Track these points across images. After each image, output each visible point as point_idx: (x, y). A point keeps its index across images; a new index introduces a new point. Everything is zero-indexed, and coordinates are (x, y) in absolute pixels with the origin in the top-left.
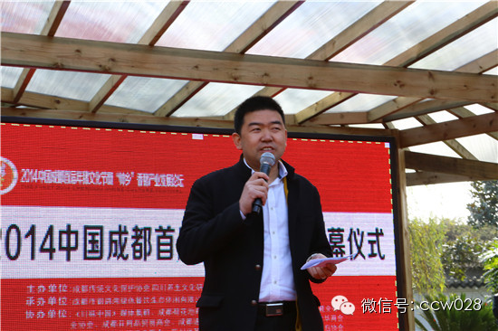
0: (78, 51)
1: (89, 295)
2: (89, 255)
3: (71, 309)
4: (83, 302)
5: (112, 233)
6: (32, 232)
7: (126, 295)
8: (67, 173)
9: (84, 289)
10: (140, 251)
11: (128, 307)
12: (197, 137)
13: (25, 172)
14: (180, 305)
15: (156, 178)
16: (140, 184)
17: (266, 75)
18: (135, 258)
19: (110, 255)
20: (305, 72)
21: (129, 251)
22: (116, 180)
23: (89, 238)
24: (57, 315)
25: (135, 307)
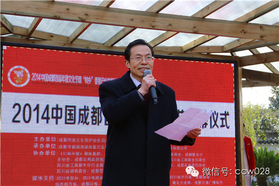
0: (68, 9)
1: (68, 143)
2: (68, 122)
3: (58, 151)
4: (65, 147)
5: (80, 110)
6: (37, 108)
7: (88, 144)
8: (57, 76)
9: (65, 140)
10: (96, 120)
11: (88, 150)
13: (34, 75)
16: (96, 84)
17: (170, 25)
18: (93, 124)
19: (79, 122)
20: (192, 24)
21: (89, 120)
22: (83, 80)
23: (68, 112)
24: (50, 154)
25: (92, 151)
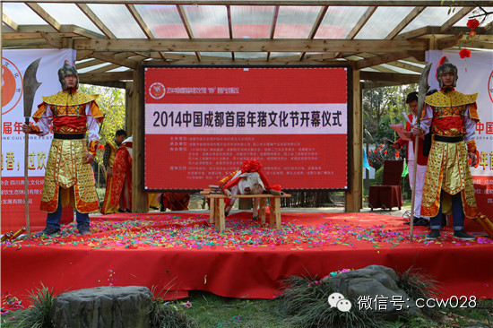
1: (196, 142)
2: (196, 124)
3: (188, 147)
4: (194, 144)
5: (206, 115)
6: (172, 114)
7: (213, 142)
8: (186, 88)
9: (194, 139)
10: (219, 123)
11: (213, 147)
12: (245, 69)
13: (169, 89)
14: (237, 147)
15: (226, 90)
16: (218, 93)
18: (216, 126)
19: (205, 125)
21: (213, 122)
22: (208, 91)
23: (196, 117)
24: (183, 150)
25: (216, 147)
